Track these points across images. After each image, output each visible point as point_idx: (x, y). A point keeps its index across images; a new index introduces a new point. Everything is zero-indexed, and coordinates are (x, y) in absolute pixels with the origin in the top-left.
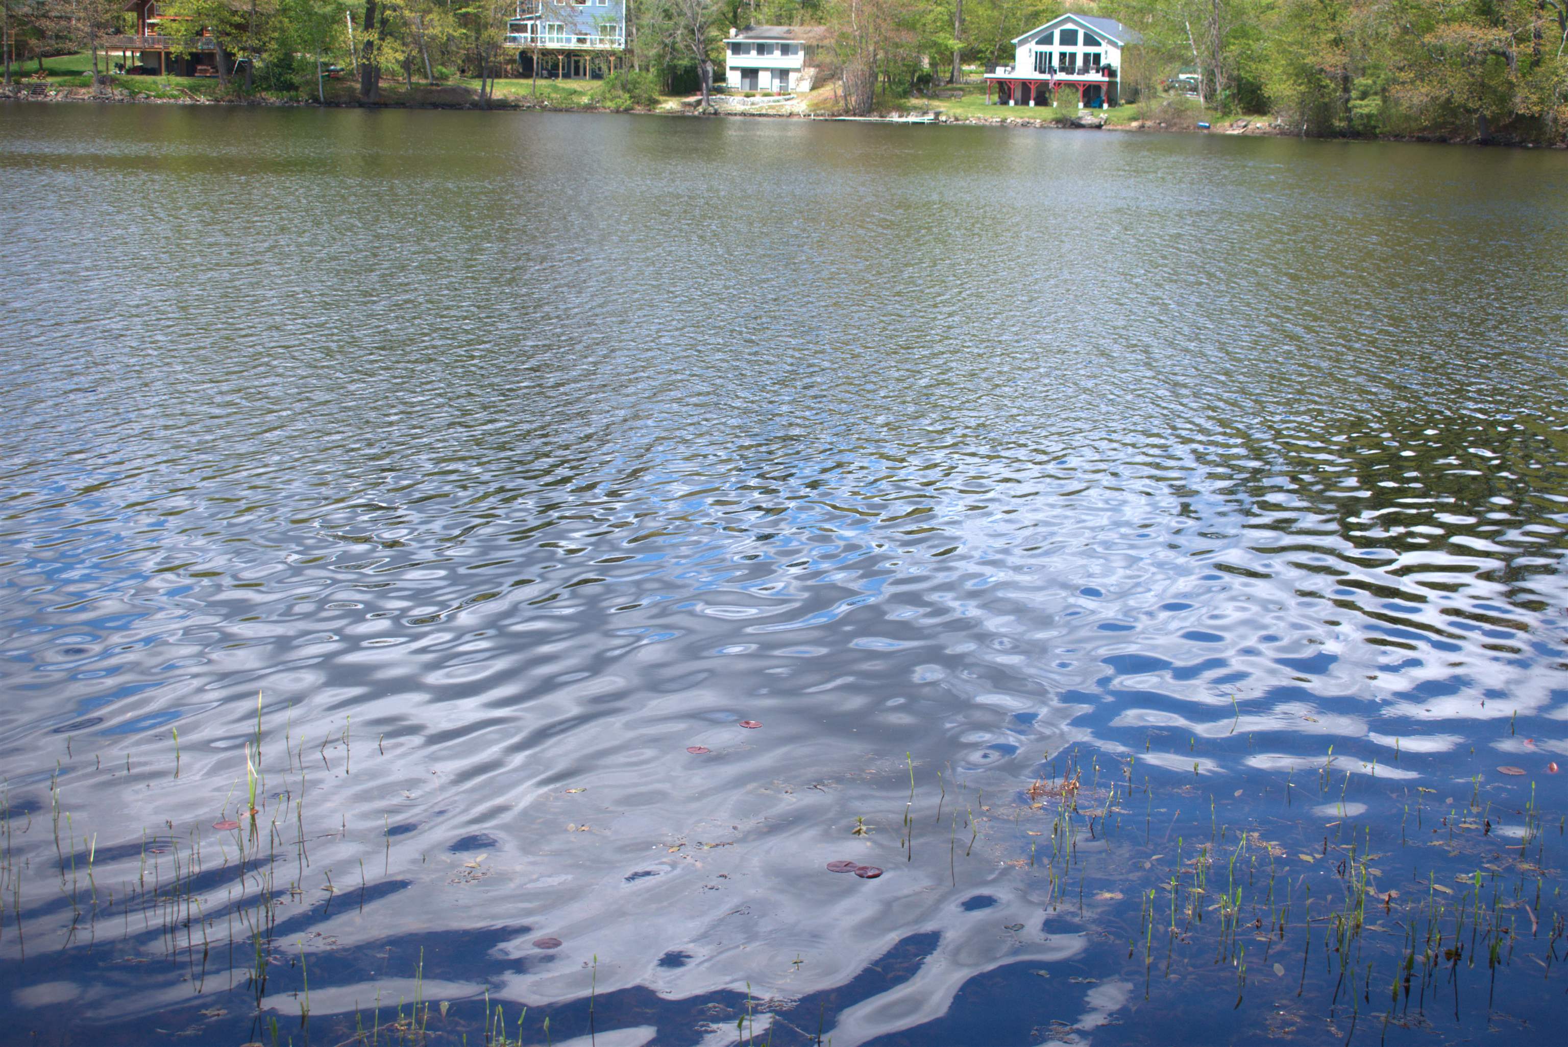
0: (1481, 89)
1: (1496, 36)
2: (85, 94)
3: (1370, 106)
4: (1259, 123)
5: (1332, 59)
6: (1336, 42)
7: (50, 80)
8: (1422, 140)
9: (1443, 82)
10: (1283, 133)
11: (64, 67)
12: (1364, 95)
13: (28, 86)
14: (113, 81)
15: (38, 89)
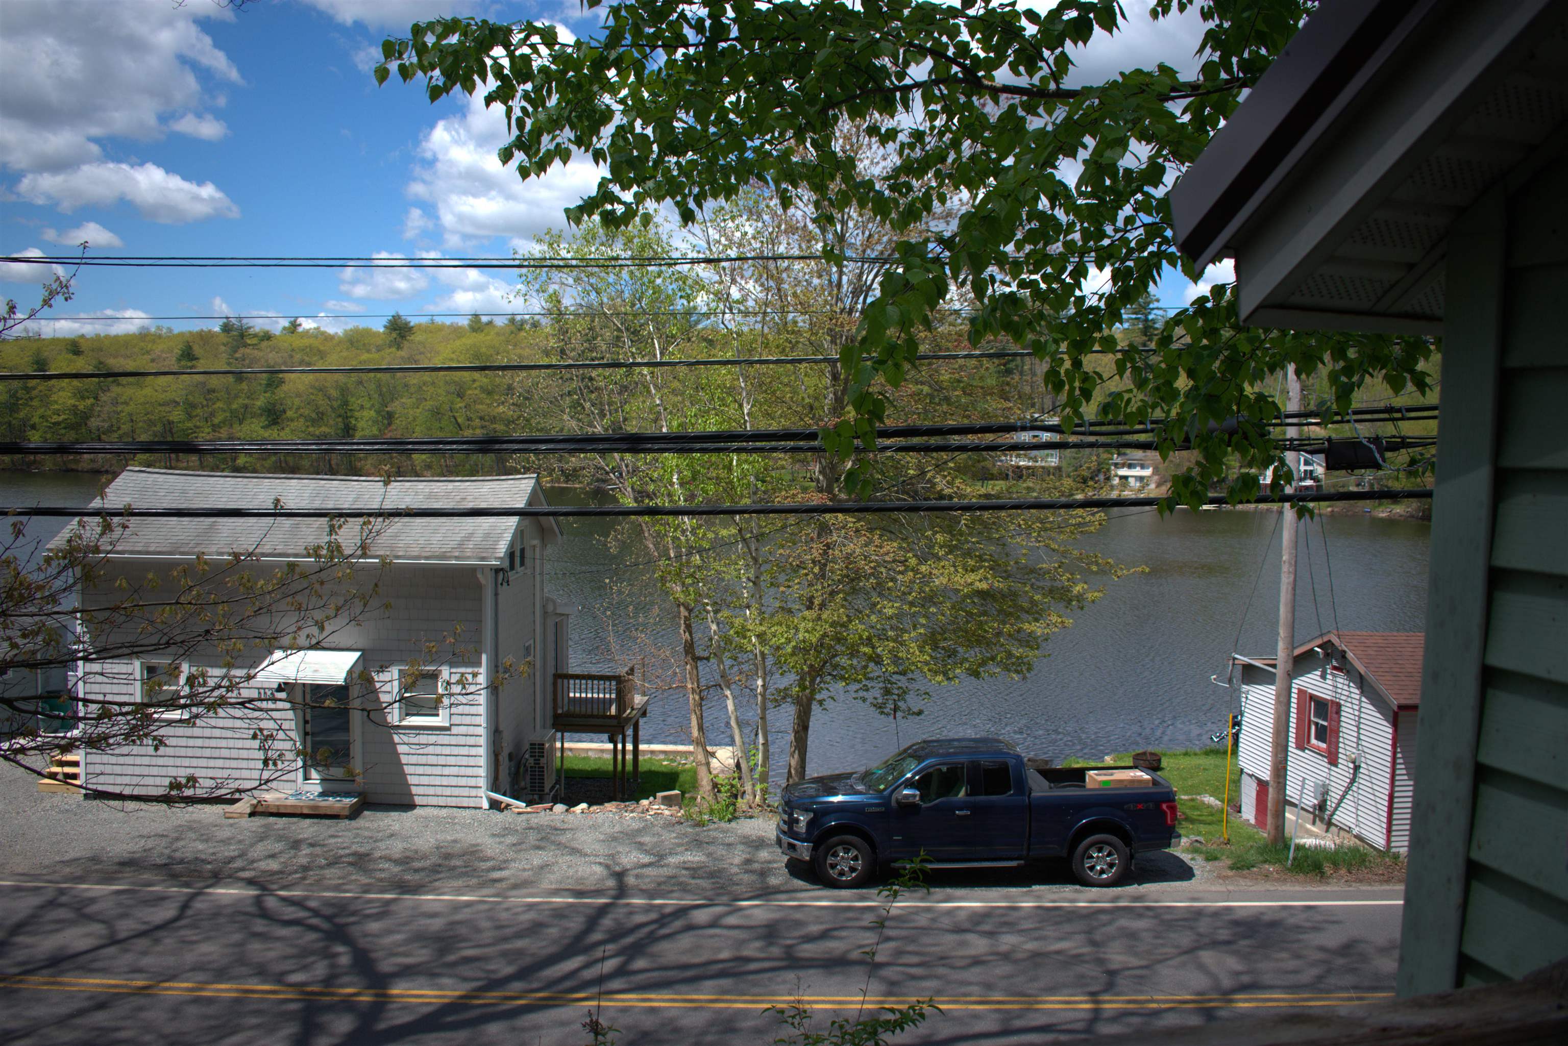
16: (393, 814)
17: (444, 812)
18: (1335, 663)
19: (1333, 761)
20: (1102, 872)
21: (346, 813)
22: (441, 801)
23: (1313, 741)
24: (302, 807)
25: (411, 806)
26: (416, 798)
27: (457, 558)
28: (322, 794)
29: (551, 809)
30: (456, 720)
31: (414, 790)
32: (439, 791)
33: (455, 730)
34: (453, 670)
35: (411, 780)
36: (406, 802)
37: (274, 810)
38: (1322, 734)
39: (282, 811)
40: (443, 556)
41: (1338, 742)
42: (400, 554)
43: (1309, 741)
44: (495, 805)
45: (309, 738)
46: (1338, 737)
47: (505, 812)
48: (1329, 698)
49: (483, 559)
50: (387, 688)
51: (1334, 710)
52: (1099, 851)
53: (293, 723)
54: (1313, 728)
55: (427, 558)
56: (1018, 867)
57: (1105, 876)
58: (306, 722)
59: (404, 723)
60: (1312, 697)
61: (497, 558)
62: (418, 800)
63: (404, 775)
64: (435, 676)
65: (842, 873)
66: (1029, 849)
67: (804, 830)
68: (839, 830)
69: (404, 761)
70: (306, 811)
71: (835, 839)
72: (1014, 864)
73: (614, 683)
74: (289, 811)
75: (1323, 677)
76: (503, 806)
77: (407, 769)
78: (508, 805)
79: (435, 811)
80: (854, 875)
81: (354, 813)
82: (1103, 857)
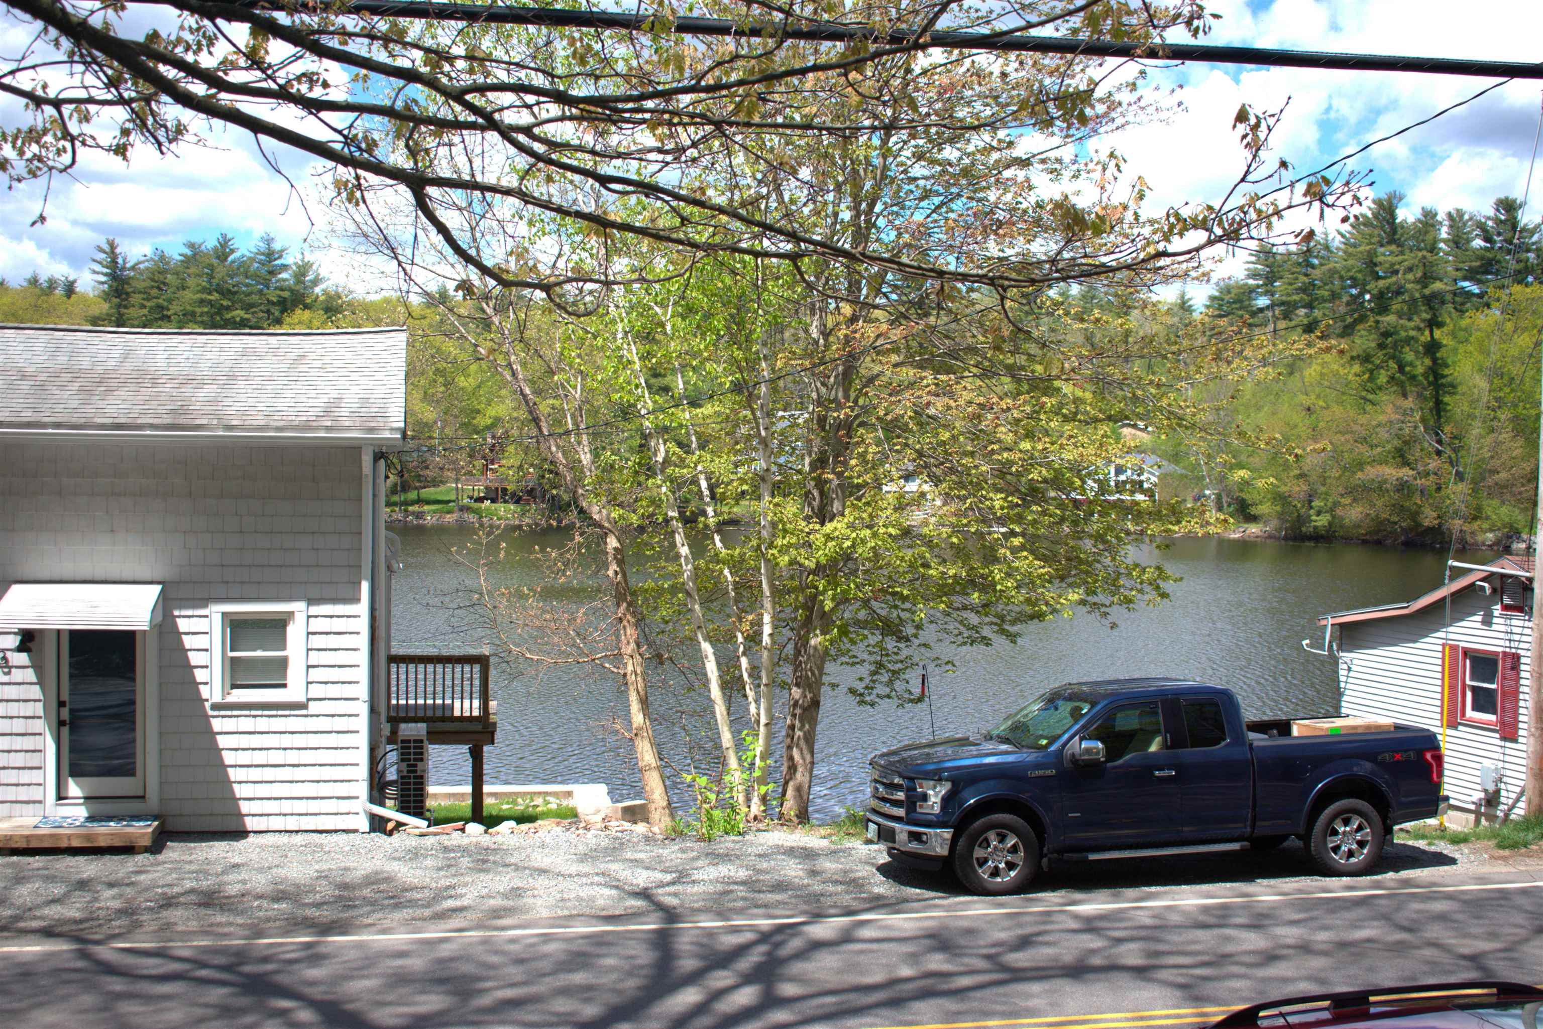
0: (1399, 508)
1: (1406, 473)
2: (449, 518)
3: (1321, 521)
4: (1254, 529)
5: (1299, 489)
6: (1302, 476)
7: (426, 508)
8: (1364, 542)
9: (1373, 505)
10: (1270, 537)
11: (433, 497)
12: (1319, 513)
13: (413, 513)
14: (468, 509)
15: (419, 515)
16: (217, 844)
17: (298, 839)
18: (1507, 601)
19: (1509, 733)
20: (1351, 854)
21: (147, 842)
22: (292, 823)
23: (1470, 713)
24: (69, 837)
25: (241, 834)
26: (248, 820)
27: (328, 429)
28: (91, 818)
29: (463, 830)
30: (316, 691)
31: (245, 807)
32: (287, 806)
33: (314, 708)
34: (315, 610)
35: (240, 791)
36: (233, 828)
37: (22, 845)
38: (1484, 701)
39: (34, 844)
40: (306, 426)
41: (1517, 707)
42: (235, 423)
43: (1463, 714)
44: (378, 825)
45: (65, 730)
46: (1517, 700)
47: (396, 835)
48: (1500, 649)
49: (371, 430)
50: (200, 642)
51: (1508, 664)
52: (1346, 825)
53: (40, 705)
54: (1469, 695)
55: (279, 429)
56: (1242, 850)
57: (1353, 860)
58: (61, 704)
59: (230, 699)
60: (1466, 652)
61: (392, 429)
62: (251, 824)
63: (227, 783)
64: (279, 624)
65: (996, 872)
66: (1253, 827)
67: (937, 809)
68: (984, 808)
69: (227, 762)
70: (76, 843)
71: (978, 824)
72: (1235, 846)
73: (477, 668)
74: (46, 844)
75: (1487, 621)
76: (390, 826)
77: (233, 774)
78: (399, 824)
79: (284, 839)
80: (1013, 874)
81: (156, 847)
82: (1350, 833)
